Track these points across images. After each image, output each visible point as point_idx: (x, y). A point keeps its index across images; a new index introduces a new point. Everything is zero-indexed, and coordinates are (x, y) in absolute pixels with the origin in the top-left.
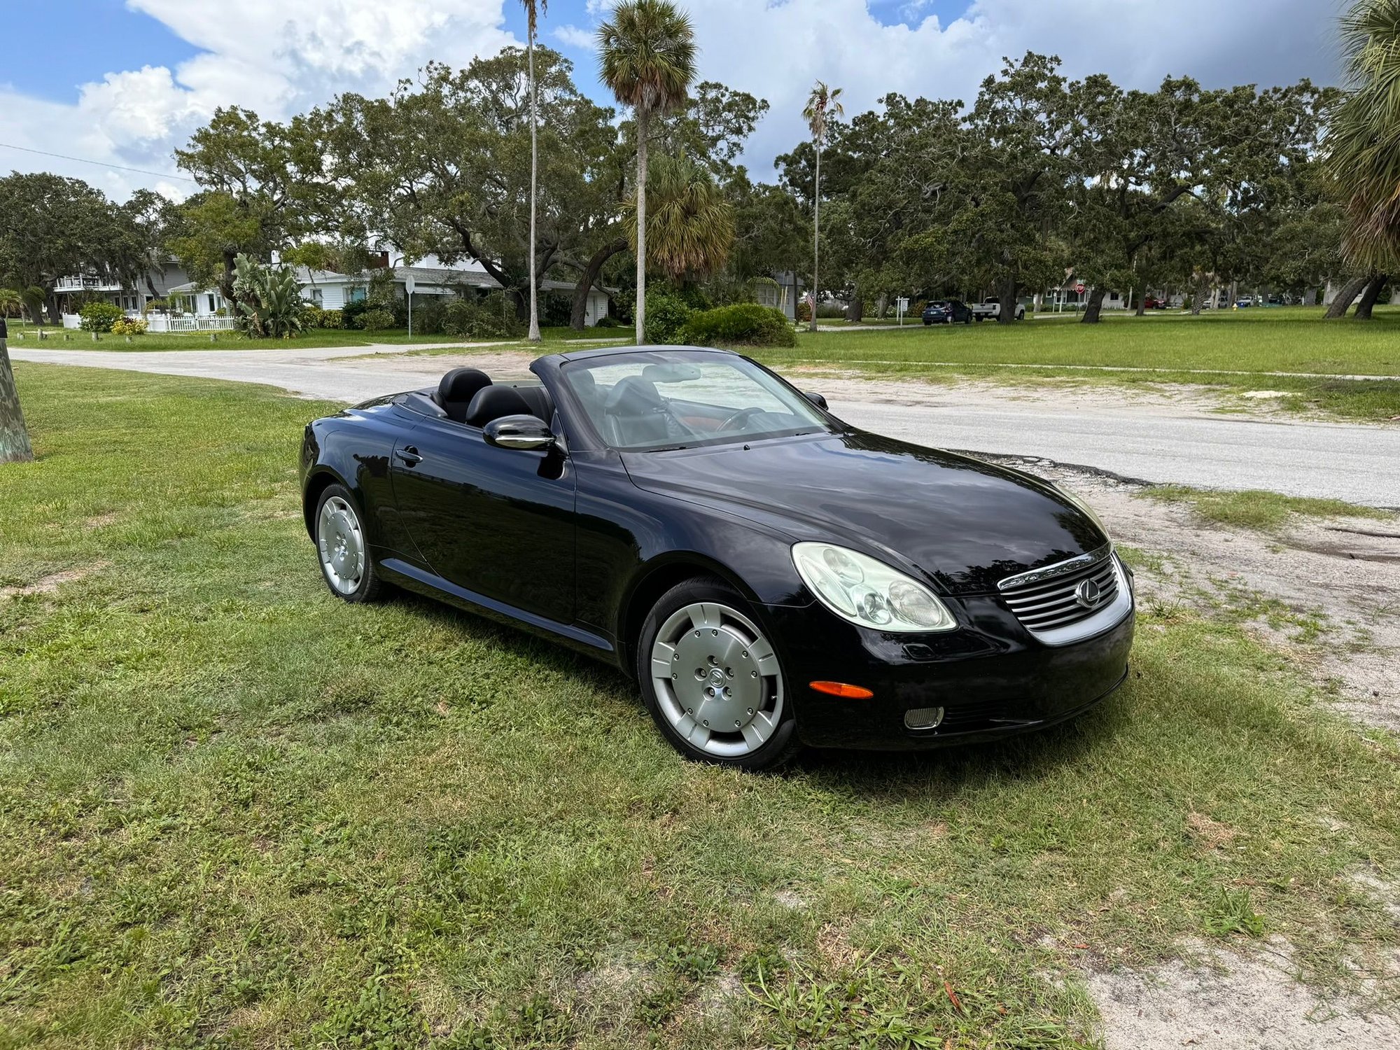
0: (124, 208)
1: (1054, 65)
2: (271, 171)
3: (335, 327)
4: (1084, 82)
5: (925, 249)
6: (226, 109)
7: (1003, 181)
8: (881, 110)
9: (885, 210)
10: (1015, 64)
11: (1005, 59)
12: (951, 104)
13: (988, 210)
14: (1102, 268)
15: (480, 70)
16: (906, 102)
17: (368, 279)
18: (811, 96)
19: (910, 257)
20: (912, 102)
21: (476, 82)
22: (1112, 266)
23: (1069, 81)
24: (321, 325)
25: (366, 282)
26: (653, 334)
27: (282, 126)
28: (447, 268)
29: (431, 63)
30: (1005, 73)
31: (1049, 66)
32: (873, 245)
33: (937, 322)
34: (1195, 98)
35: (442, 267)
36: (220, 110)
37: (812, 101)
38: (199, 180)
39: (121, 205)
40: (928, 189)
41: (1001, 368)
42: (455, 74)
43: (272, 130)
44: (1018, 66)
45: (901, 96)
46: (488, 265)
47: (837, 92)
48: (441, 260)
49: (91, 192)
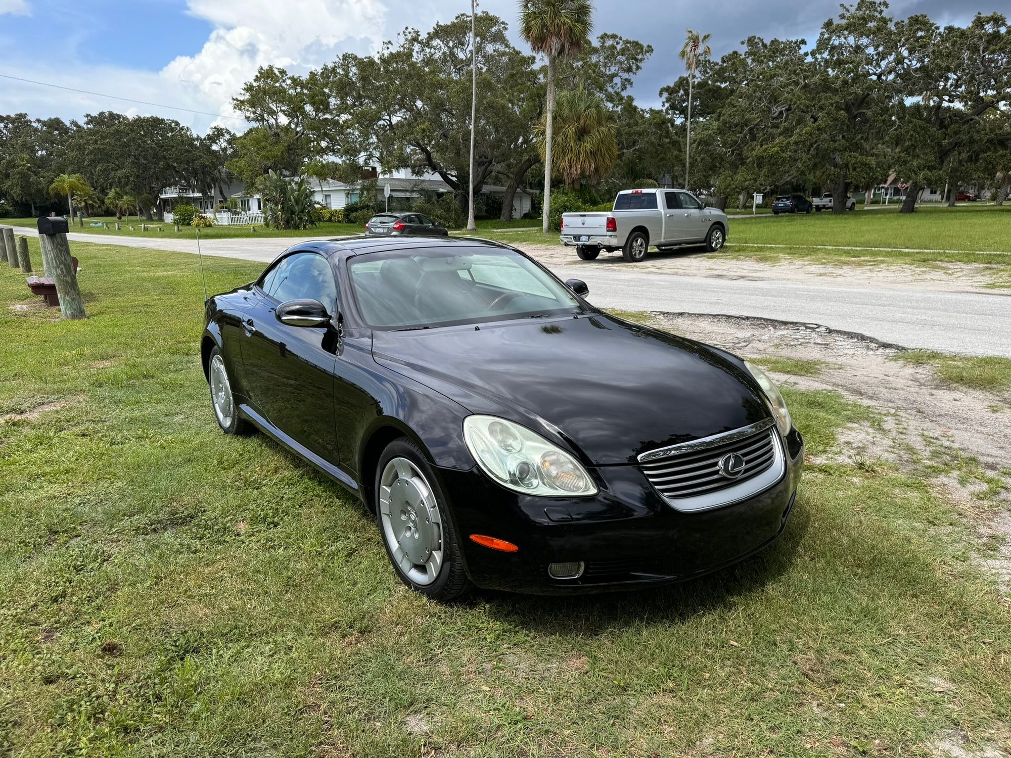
0: (205, 139)
1: (883, 8)
2: (295, 111)
3: (339, 222)
4: (907, 21)
5: (772, 157)
6: (266, 67)
7: (837, 102)
8: (743, 50)
9: (742, 127)
10: (850, 8)
11: (842, 5)
12: (796, 43)
13: (823, 125)
14: (916, 169)
15: (441, 32)
16: (763, 43)
17: (359, 187)
18: (687, 41)
19: (760, 162)
20: (767, 42)
21: (438, 41)
22: (925, 167)
23: (894, 21)
24: (330, 220)
25: (357, 189)
26: (555, 224)
27: (301, 79)
28: (417, 178)
29: (407, 28)
30: (842, 17)
31: (879, 9)
32: (733, 153)
33: (784, 212)
34: (1003, 30)
35: (414, 177)
36: (262, 68)
37: (687, 44)
38: (248, 118)
39: (203, 137)
40: (776, 110)
41: (819, 249)
42: (423, 36)
43: (296, 82)
44: (853, 10)
45: (759, 38)
46: (444, 175)
47: (706, 37)
48: (413, 172)
49: (182, 129)
